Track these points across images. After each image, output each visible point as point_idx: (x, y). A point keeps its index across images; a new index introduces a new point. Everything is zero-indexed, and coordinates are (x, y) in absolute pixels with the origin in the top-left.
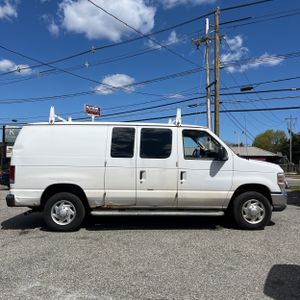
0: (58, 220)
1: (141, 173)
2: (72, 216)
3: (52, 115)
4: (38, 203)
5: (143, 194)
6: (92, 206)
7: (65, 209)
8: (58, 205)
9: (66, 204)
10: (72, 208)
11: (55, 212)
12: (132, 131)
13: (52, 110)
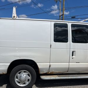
0: (19, 83)
1: (73, 52)
2: (28, 80)
3: (14, 13)
4: (5, 72)
5: (73, 65)
6: (41, 73)
7: (24, 75)
8: (19, 73)
9: (25, 72)
10: (29, 75)
11: (17, 78)
12: (66, 26)
13: (14, 9)
